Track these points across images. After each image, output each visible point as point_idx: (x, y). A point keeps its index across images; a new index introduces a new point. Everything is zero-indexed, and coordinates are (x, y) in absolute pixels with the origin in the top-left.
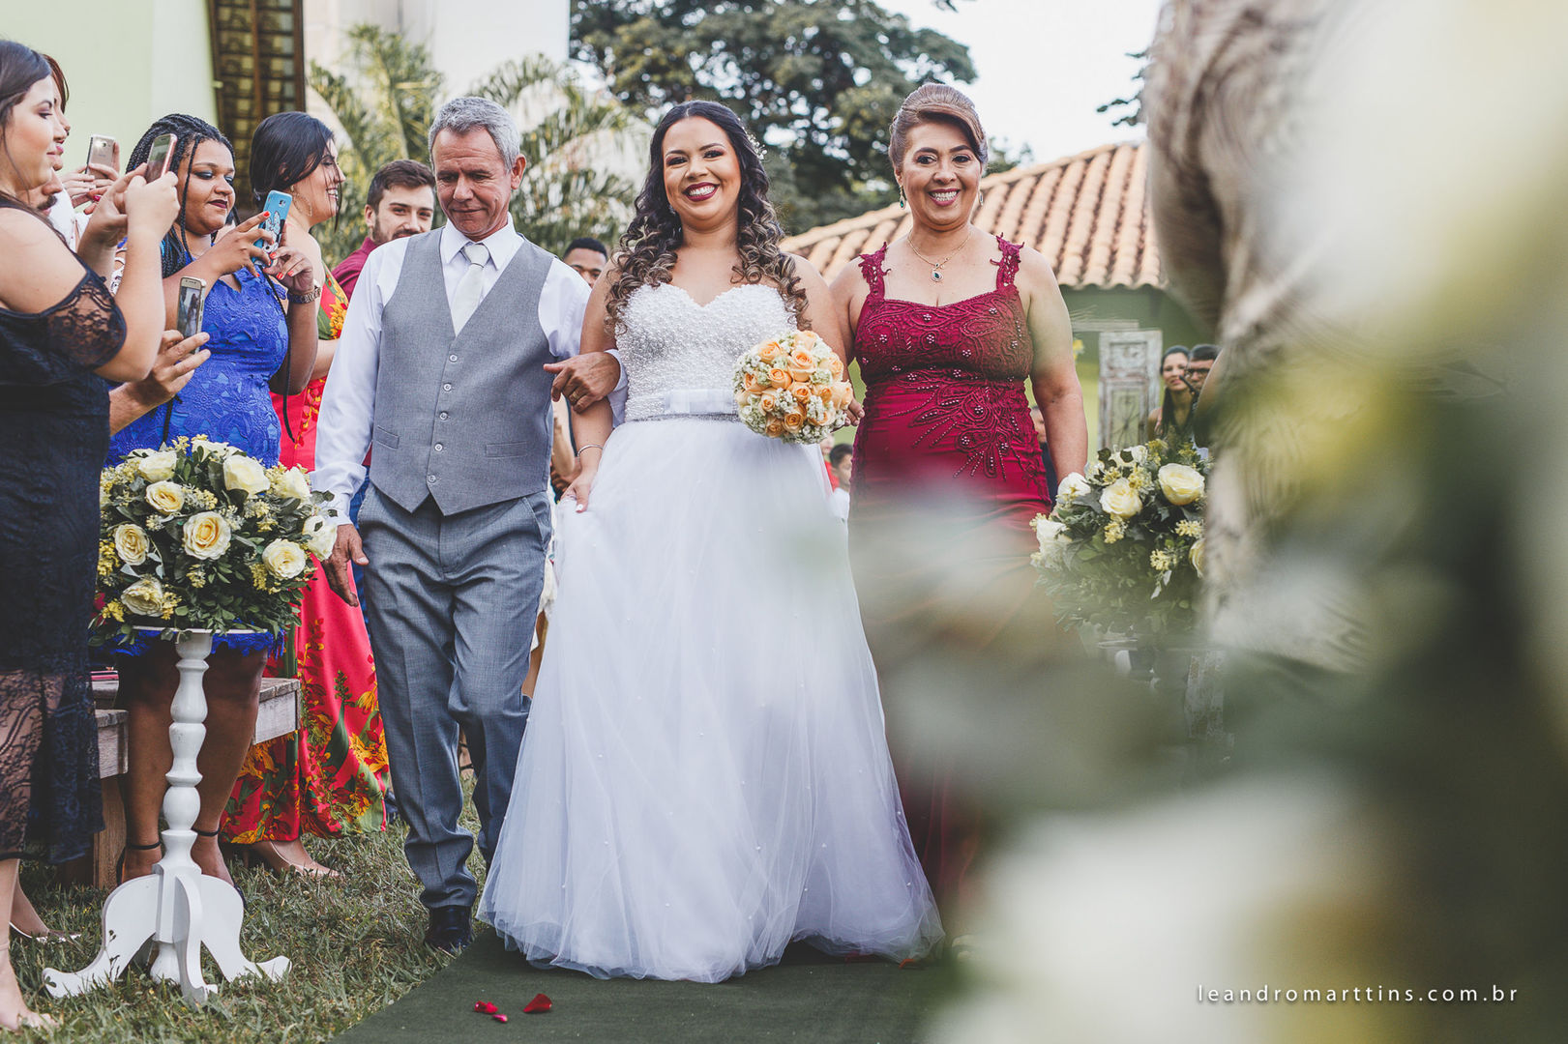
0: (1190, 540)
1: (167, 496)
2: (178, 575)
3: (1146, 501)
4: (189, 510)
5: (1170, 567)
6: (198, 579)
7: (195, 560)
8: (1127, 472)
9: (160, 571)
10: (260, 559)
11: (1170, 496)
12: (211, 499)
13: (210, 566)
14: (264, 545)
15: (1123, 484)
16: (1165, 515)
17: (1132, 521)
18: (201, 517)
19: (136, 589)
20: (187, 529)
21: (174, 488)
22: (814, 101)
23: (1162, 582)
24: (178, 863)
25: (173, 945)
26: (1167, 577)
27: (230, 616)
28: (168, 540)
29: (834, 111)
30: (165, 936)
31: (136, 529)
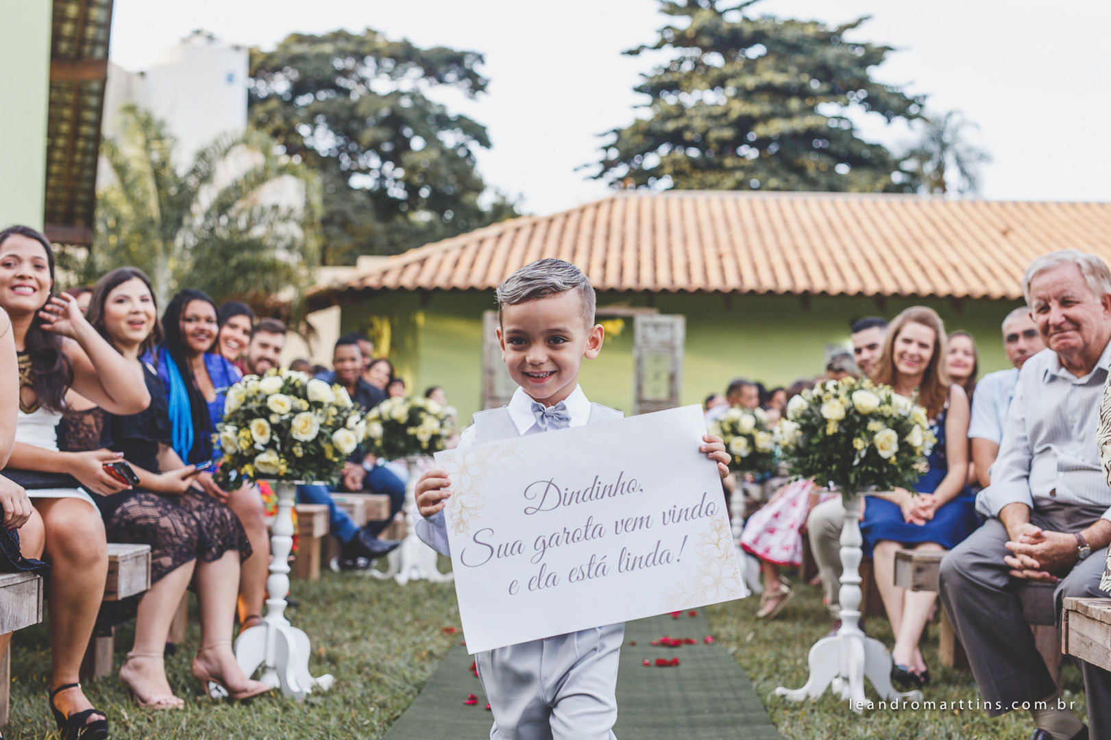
0: (874, 433)
1: (281, 405)
2: (286, 449)
3: (847, 411)
4: (295, 411)
5: (865, 447)
6: (299, 452)
7: (295, 441)
8: (836, 397)
9: (278, 447)
10: (330, 441)
11: (860, 410)
12: (305, 405)
13: (305, 445)
14: (332, 433)
15: (836, 402)
16: (858, 419)
17: (841, 422)
18: (303, 416)
19: (262, 458)
20: (294, 422)
21: (283, 398)
22: (384, 158)
23: (859, 456)
24: (277, 619)
25: (274, 668)
26: (863, 454)
27: (314, 475)
28: (282, 429)
29: (398, 164)
30: (270, 663)
31: (263, 422)
